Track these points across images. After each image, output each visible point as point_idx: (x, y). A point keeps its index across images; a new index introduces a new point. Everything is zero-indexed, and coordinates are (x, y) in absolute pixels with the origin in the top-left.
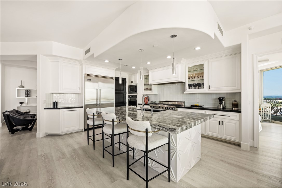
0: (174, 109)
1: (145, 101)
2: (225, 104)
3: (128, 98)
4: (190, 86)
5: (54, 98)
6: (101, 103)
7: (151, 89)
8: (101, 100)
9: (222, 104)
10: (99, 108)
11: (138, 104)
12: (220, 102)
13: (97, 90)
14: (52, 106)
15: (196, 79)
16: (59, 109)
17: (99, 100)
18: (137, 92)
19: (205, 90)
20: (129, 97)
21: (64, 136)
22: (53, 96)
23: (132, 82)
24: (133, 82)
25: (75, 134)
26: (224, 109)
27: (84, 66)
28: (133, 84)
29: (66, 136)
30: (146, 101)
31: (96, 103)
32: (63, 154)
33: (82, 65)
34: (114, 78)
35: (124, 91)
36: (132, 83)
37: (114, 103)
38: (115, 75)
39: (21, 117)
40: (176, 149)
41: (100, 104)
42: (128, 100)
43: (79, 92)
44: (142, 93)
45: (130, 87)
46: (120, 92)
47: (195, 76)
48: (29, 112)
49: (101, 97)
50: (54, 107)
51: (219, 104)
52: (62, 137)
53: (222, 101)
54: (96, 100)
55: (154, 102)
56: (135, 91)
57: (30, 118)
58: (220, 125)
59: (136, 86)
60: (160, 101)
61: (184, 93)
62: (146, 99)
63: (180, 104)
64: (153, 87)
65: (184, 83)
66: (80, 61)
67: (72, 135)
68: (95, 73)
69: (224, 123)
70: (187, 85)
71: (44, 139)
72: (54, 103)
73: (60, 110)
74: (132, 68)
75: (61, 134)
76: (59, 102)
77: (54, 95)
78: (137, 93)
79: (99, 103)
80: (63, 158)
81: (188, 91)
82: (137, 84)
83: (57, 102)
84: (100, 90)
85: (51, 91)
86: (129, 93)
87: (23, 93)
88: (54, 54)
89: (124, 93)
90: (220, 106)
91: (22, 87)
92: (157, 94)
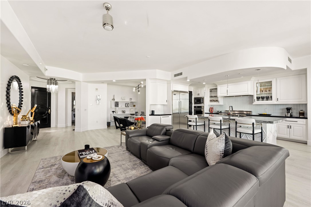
1: (211, 111)
2: (292, 113)
4: (258, 98)
9: (289, 113)
11: (205, 113)
12: (288, 111)
15: (263, 93)
17: (180, 110)
19: (274, 101)
20: (195, 107)
23: (198, 95)
24: (200, 95)
26: (291, 117)
27: (171, 84)
31: (178, 112)
33: (169, 84)
34: (189, 92)
35: (191, 102)
38: (189, 90)
40: (266, 135)
41: (180, 113)
42: (194, 110)
44: (208, 104)
45: (195, 99)
47: (263, 90)
49: (181, 107)
51: (287, 112)
53: (289, 111)
54: (178, 110)
55: (219, 112)
56: (202, 103)
58: (289, 129)
59: (203, 98)
60: (225, 111)
61: (253, 104)
62: (212, 109)
63: (248, 113)
64: (219, 99)
65: (253, 96)
66: (169, 81)
69: (292, 127)
70: (255, 98)
72: (152, 111)
73: (160, 116)
74: (203, 83)
78: (204, 104)
81: (256, 102)
82: (204, 96)
83: (154, 111)
84: (181, 102)
86: (194, 104)
87: (114, 104)
89: (191, 104)
90: (288, 114)
91: (114, 99)
92: (223, 104)
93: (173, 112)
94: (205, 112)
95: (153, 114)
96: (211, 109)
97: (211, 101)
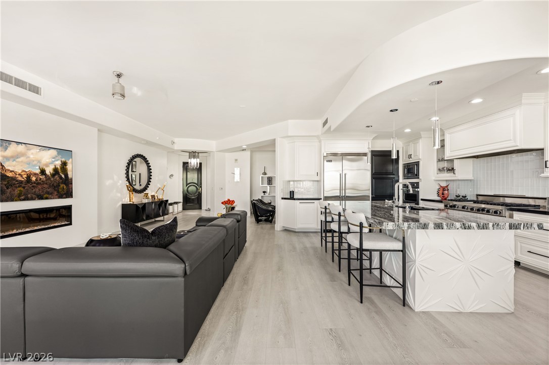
0: (500, 213)
1: (440, 194)
3: (403, 188)
5: (291, 187)
6: (347, 195)
7: (452, 170)
8: (347, 191)
10: (344, 202)
11: (422, 200)
13: (340, 175)
14: (289, 197)
16: (295, 199)
17: (343, 191)
18: (419, 176)
20: (405, 185)
21: (299, 234)
22: (289, 183)
23: (410, 156)
24: (412, 156)
25: (311, 234)
27: (323, 142)
28: (411, 161)
29: (301, 234)
30: (443, 194)
31: (339, 195)
32: (294, 248)
33: (320, 142)
34: (369, 155)
35: (394, 174)
36: (411, 159)
37: (369, 196)
38: (372, 147)
39: (264, 207)
40: (415, 261)
42: (403, 191)
43: (317, 178)
44: (434, 178)
45: (406, 166)
46: (384, 176)
48: (270, 203)
49: (347, 185)
50: (291, 197)
52: (297, 234)
54: (339, 191)
55: (461, 197)
56: (416, 175)
57: (270, 209)
59: (417, 164)
60: (477, 195)
64: (457, 164)
65: (542, 150)
66: (317, 137)
67: (308, 234)
68: (340, 150)
71: (281, 233)
72: (291, 192)
73: (296, 201)
74: (403, 131)
75: (297, 230)
76: (296, 190)
77: (292, 183)
78: (419, 178)
79: (343, 195)
80: (293, 251)
82: (420, 159)
83: (293, 192)
84: (345, 175)
85: (288, 178)
86: (404, 179)
87: (266, 181)
88: (289, 135)
89: (394, 178)
91: (265, 173)
92: (473, 178)
93: (325, 195)
94: (421, 197)
95: (292, 196)
96: (443, 191)
97: (441, 170)
